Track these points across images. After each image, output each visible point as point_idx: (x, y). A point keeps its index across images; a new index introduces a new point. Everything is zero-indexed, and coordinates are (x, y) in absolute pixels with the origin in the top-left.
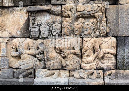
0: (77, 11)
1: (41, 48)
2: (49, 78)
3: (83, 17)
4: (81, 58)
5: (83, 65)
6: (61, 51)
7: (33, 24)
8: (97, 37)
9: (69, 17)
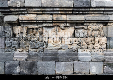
0: (93, 28)
1: (80, 41)
2: (83, 52)
3: (95, 30)
4: (94, 45)
5: (95, 47)
6: (87, 42)
7: (77, 33)
8: (100, 37)
9: (90, 30)
